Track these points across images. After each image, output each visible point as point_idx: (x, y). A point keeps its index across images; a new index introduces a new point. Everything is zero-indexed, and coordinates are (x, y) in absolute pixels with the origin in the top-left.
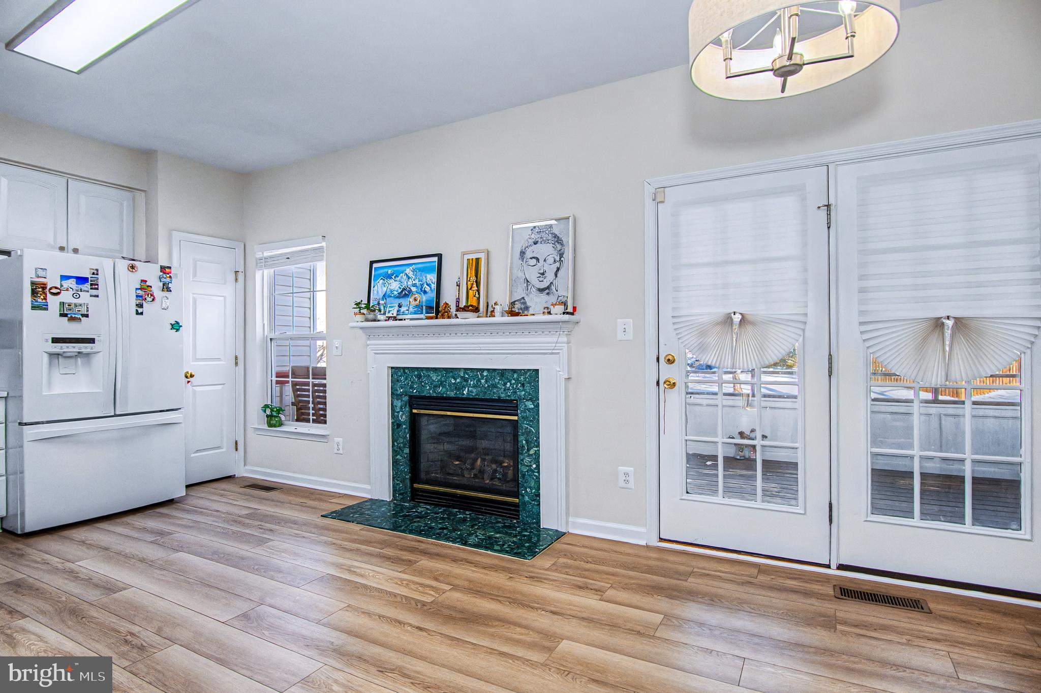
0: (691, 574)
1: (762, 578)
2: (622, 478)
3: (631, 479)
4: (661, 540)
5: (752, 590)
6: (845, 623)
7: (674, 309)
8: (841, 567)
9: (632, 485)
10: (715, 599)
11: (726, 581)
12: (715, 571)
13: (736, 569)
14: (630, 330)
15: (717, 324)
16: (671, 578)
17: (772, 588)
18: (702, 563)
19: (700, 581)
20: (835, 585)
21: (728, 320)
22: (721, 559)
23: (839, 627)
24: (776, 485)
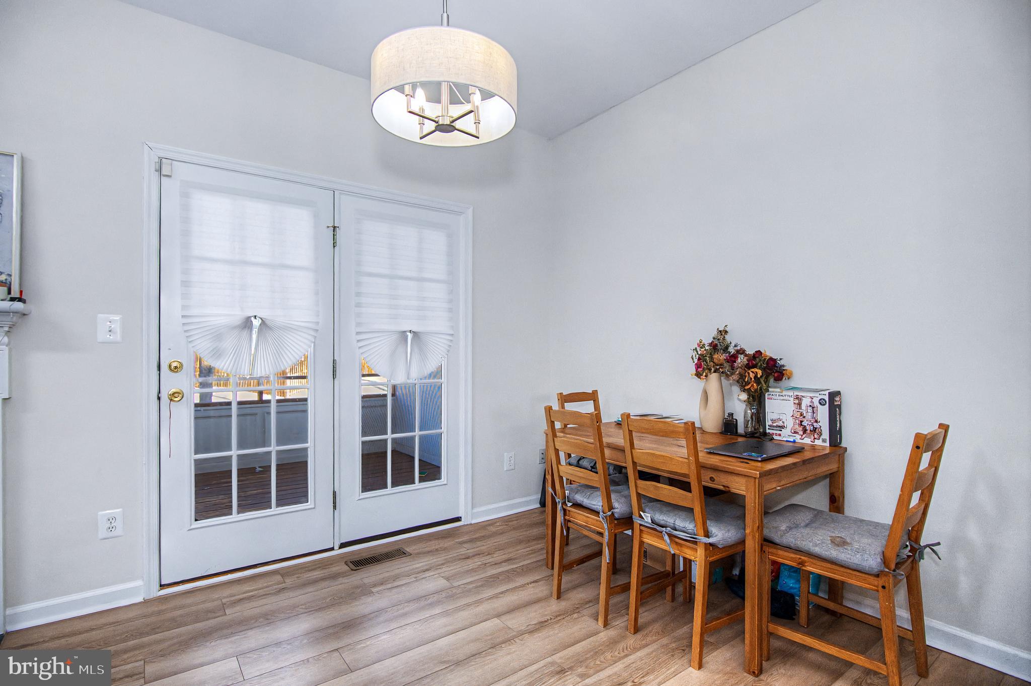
0: (223, 607)
1: (289, 581)
2: (103, 525)
3: (118, 524)
4: (162, 586)
5: (291, 594)
6: (375, 586)
7: (184, 307)
8: (343, 546)
9: (118, 531)
10: (269, 617)
11: (264, 597)
12: (244, 593)
13: (260, 583)
14: (116, 327)
15: (235, 327)
16: (208, 619)
17: (304, 585)
18: (227, 592)
19: (238, 608)
20: (346, 562)
21: (247, 324)
22: (239, 580)
23: (374, 590)
24: (223, 496)
